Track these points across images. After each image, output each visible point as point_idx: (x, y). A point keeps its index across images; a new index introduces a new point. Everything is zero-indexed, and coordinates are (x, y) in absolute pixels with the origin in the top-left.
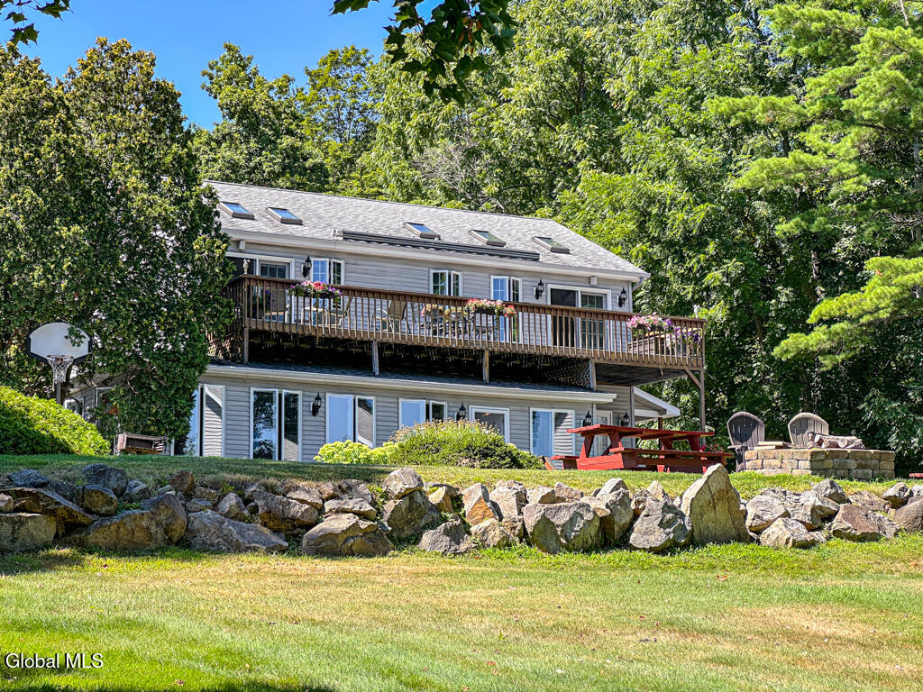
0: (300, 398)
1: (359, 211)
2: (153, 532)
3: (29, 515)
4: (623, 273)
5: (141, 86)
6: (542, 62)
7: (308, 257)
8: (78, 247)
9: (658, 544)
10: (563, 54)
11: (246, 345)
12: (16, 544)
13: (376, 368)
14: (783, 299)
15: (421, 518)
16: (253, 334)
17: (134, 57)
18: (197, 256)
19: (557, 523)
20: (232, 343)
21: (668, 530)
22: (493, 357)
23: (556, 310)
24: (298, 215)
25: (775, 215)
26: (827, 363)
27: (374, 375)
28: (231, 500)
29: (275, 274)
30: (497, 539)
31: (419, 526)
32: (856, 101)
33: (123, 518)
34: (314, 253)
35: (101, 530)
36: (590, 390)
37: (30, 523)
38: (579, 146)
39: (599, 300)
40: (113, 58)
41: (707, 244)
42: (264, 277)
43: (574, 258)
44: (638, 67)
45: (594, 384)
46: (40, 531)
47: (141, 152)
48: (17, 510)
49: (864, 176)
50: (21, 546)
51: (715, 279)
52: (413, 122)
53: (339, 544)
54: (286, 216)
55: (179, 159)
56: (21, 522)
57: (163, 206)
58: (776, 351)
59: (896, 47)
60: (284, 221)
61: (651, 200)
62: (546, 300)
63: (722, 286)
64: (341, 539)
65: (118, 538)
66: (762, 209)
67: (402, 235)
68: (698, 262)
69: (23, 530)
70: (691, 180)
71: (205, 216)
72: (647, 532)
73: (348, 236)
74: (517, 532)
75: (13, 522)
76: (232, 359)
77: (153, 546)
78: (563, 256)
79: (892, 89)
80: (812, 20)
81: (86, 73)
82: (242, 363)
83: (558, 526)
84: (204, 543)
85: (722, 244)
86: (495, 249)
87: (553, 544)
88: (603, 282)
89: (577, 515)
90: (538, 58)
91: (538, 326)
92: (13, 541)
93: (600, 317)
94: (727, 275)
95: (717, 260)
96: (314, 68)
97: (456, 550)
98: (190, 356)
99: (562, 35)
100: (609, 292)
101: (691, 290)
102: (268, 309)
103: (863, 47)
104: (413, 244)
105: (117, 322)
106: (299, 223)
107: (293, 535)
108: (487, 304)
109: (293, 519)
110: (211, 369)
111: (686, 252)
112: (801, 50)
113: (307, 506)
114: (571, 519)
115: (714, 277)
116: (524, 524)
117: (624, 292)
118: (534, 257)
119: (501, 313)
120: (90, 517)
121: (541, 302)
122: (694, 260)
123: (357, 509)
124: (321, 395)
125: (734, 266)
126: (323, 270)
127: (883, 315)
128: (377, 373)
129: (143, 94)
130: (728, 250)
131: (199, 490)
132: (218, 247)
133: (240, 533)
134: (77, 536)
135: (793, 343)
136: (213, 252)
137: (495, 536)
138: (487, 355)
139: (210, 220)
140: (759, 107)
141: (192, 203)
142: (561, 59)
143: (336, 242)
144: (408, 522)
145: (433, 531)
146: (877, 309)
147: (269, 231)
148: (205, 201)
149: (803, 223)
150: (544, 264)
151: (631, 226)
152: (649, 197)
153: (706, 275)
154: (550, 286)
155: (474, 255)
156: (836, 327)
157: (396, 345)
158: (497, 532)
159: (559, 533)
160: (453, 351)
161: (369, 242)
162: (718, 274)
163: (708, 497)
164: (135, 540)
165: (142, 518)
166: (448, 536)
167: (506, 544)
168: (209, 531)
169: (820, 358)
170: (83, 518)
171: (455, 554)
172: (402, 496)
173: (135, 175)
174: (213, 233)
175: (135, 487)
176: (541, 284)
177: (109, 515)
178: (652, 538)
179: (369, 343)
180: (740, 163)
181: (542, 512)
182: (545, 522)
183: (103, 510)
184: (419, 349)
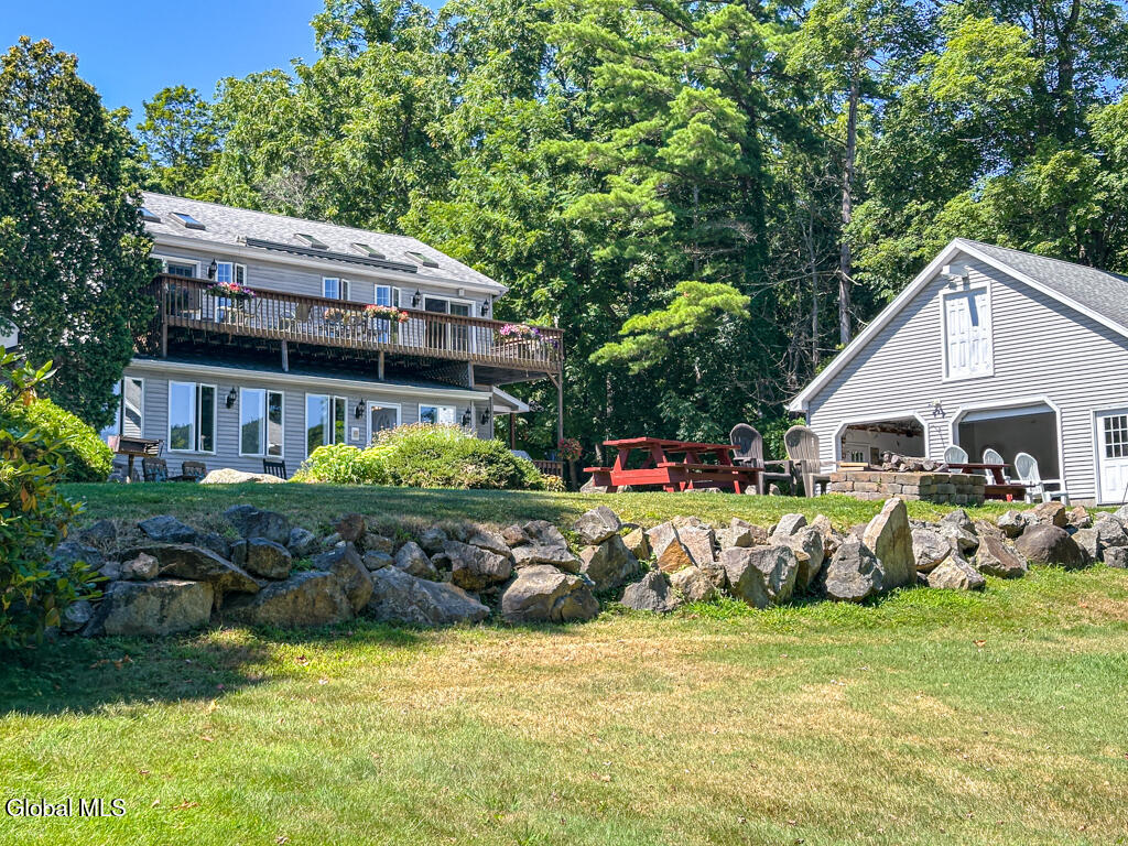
0: (216, 390)
1: (252, 220)
2: (338, 600)
3: (184, 583)
4: (487, 286)
5: (65, 86)
6: (378, 104)
7: (213, 258)
8: (10, 238)
9: (862, 593)
10: (396, 98)
11: (165, 339)
12: (165, 625)
13: (286, 366)
14: (592, 313)
15: (621, 567)
16: (170, 329)
17: (57, 57)
18: (124, 253)
19: (764, 571)
20: (149, 338)
21: (867, 576)
22: (387, 356)
23: (432, 316)
24: (199, 220)
25: (591, 242)
26: (635, 368)
27: (283, 371)
28: (413, 553)
29: (182, 274)
30: (702, 592)
31: (618, 578)
32: (669, 150)
33: (301, 583)
34: (220, 257)
35: (275, 601)
36: (471, 389)
37: (185, 595)
38: (410, 177)
39: (465, 309)
40: (36, 57)
41: (535, 265)
42: (172, 275)
43: (443, 272)
44: (468, 112)
45: (472, 382)
46: (196, 604)
47: (66, 151)
48: (163, 576)
49: (670, 213)
50: (170, 627)
51: (543, 295)
52: (264, 150)
53: (550, 607)
54: (190, 221)
55: (104, 158)
56: (174, 594)
57: (93, 204)
58: (592, 357)
59: (704, 105)
60: (188, 226)
61: (488, 226)
62: (422, 307)
63: (547, 301)
64: (552, 601)
65: (296, 611)
66: (579, 237)
67: (295, 243)
68: (528, 279)
69: (175, 604)
70: (522, 209)
71: (131, 217)
72: (847, 579)
73: (251, 242)
74: (718, 581)
75: (162, 594)
76: (151, 353)
77: (338, 620)
78: (434, 270)
79: (701, 140)
80: (633, 79)
81: (9, 69)
82: (159, 357)
83: (766, 575)
84: (393, 612)
85: (548, 265)
86: (376, 260)
87: (760, 596)
88: (470, 295)
89: (781, 561)
90: (375, 100)
91: (416, 331)
92: (161, 621)
93: (463, 323)
94: (552, 291)
95: (544, 279)
96: (150, 102)
97: (665, 607)
98: (118, 349)
99: (396, 81)
100: (474, 303)
101: (520, 303)
102: (186, 307)
103: (678, 105)
104: (310, 253)
105: (49, 314)
106: (202, 228)
107: (488, 595)
108: (385, 310)
109: (490, 575)
110: (135, 362)
111: (517, 271)
112: (607, 106)
113: (502, 558)
114: (777, 565)
115: (541, 293)
116: (725, 572)
117: (486, 303)
118: (412, 270)
119: (396, 319)
120: (257, 581)
121: (417, 308)
122: (524, 278)
123: (557, 559)
124: (236, 389)
125: (557, 284)
126: (227, 273)
127: (688, 329)
128: (287, 370)
129: (67, 94)
130: (552, 271)
131: (371, 539)
132: (144, 246)
133: (435, 596)
134: (242, 609)
135: (607, 351)
136: (139, 250)
137: (699, 588)
138: (382, 355)
139: (133, 218)
140: (585, 150)
141: (118, 201)
142: (396, 103)
143: (240, 248)
144: (607, 574)
145: (637, 584)
146: (682, 325)
147: (177, 234)
148: (130, 201)
149: (617, 250)
150: (421, 277)
151: (471, 247)
152: (486, 223)
153: (533, 291)
154: (425, 296)
155: (361, 265)
156: (641, 338)
157: (301, 344)
158: (702, 583)
159: (766, 583)
160: (350, 351)
161: (269, 249)
162: (544, 290)
163: (890, 535)
164: (316, 612)
165: (324, 583)
166: (654, 589)
167: (711, 598)
168: (399, 595)
169: (630, 364)
170: (250, 584)
171: (665, 613)
172: (600, 542)
173: (62, 170)
174: (137, 232)
175: (301, 537)
176: (418, 293)
177: (281, 579)
178: (854, 586)
179: (278, 343)
180: (562, 198)
181: (748, 558)
182: (752, 571)
183: (274, 573)
184: (320, 348)
